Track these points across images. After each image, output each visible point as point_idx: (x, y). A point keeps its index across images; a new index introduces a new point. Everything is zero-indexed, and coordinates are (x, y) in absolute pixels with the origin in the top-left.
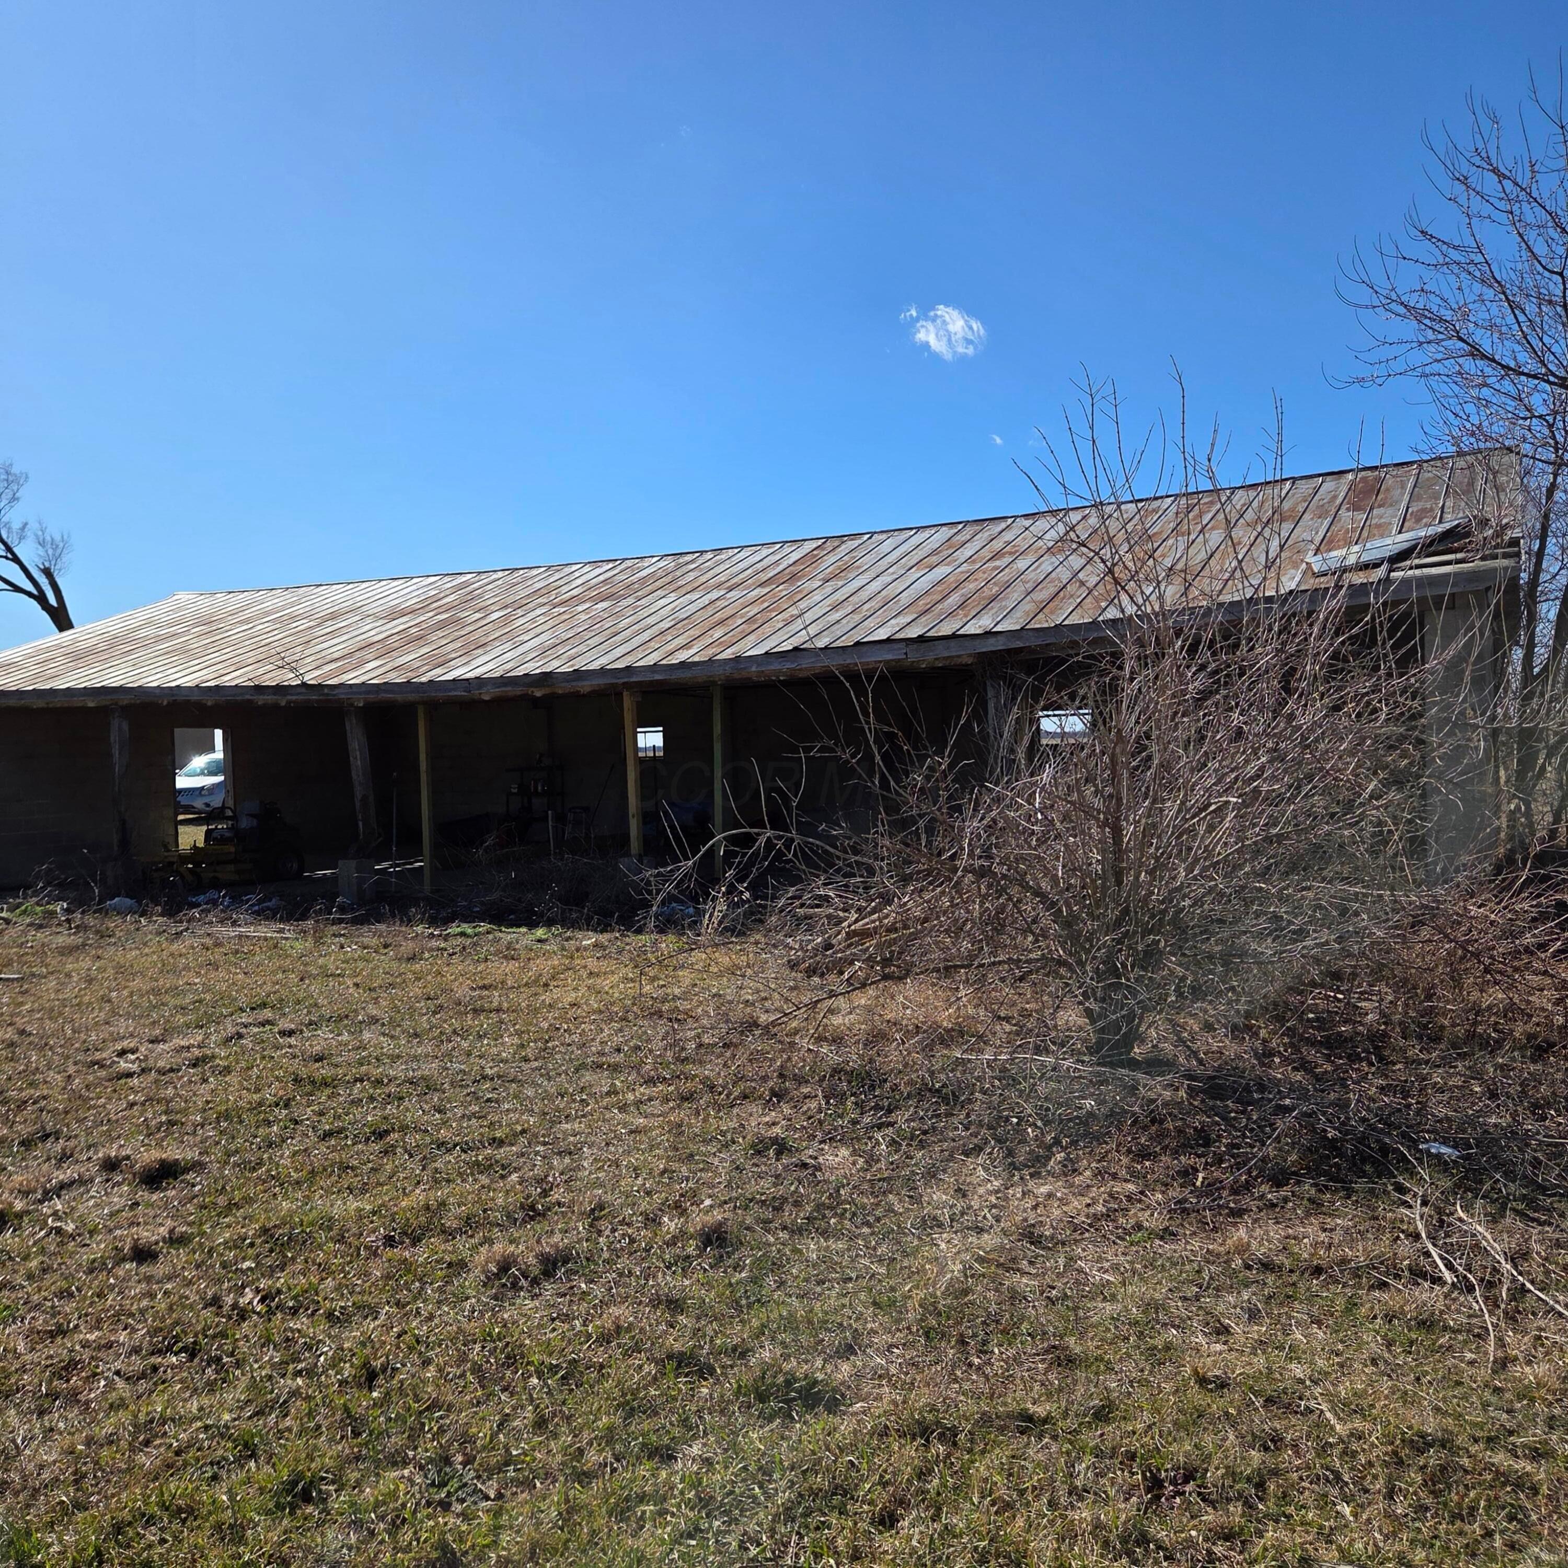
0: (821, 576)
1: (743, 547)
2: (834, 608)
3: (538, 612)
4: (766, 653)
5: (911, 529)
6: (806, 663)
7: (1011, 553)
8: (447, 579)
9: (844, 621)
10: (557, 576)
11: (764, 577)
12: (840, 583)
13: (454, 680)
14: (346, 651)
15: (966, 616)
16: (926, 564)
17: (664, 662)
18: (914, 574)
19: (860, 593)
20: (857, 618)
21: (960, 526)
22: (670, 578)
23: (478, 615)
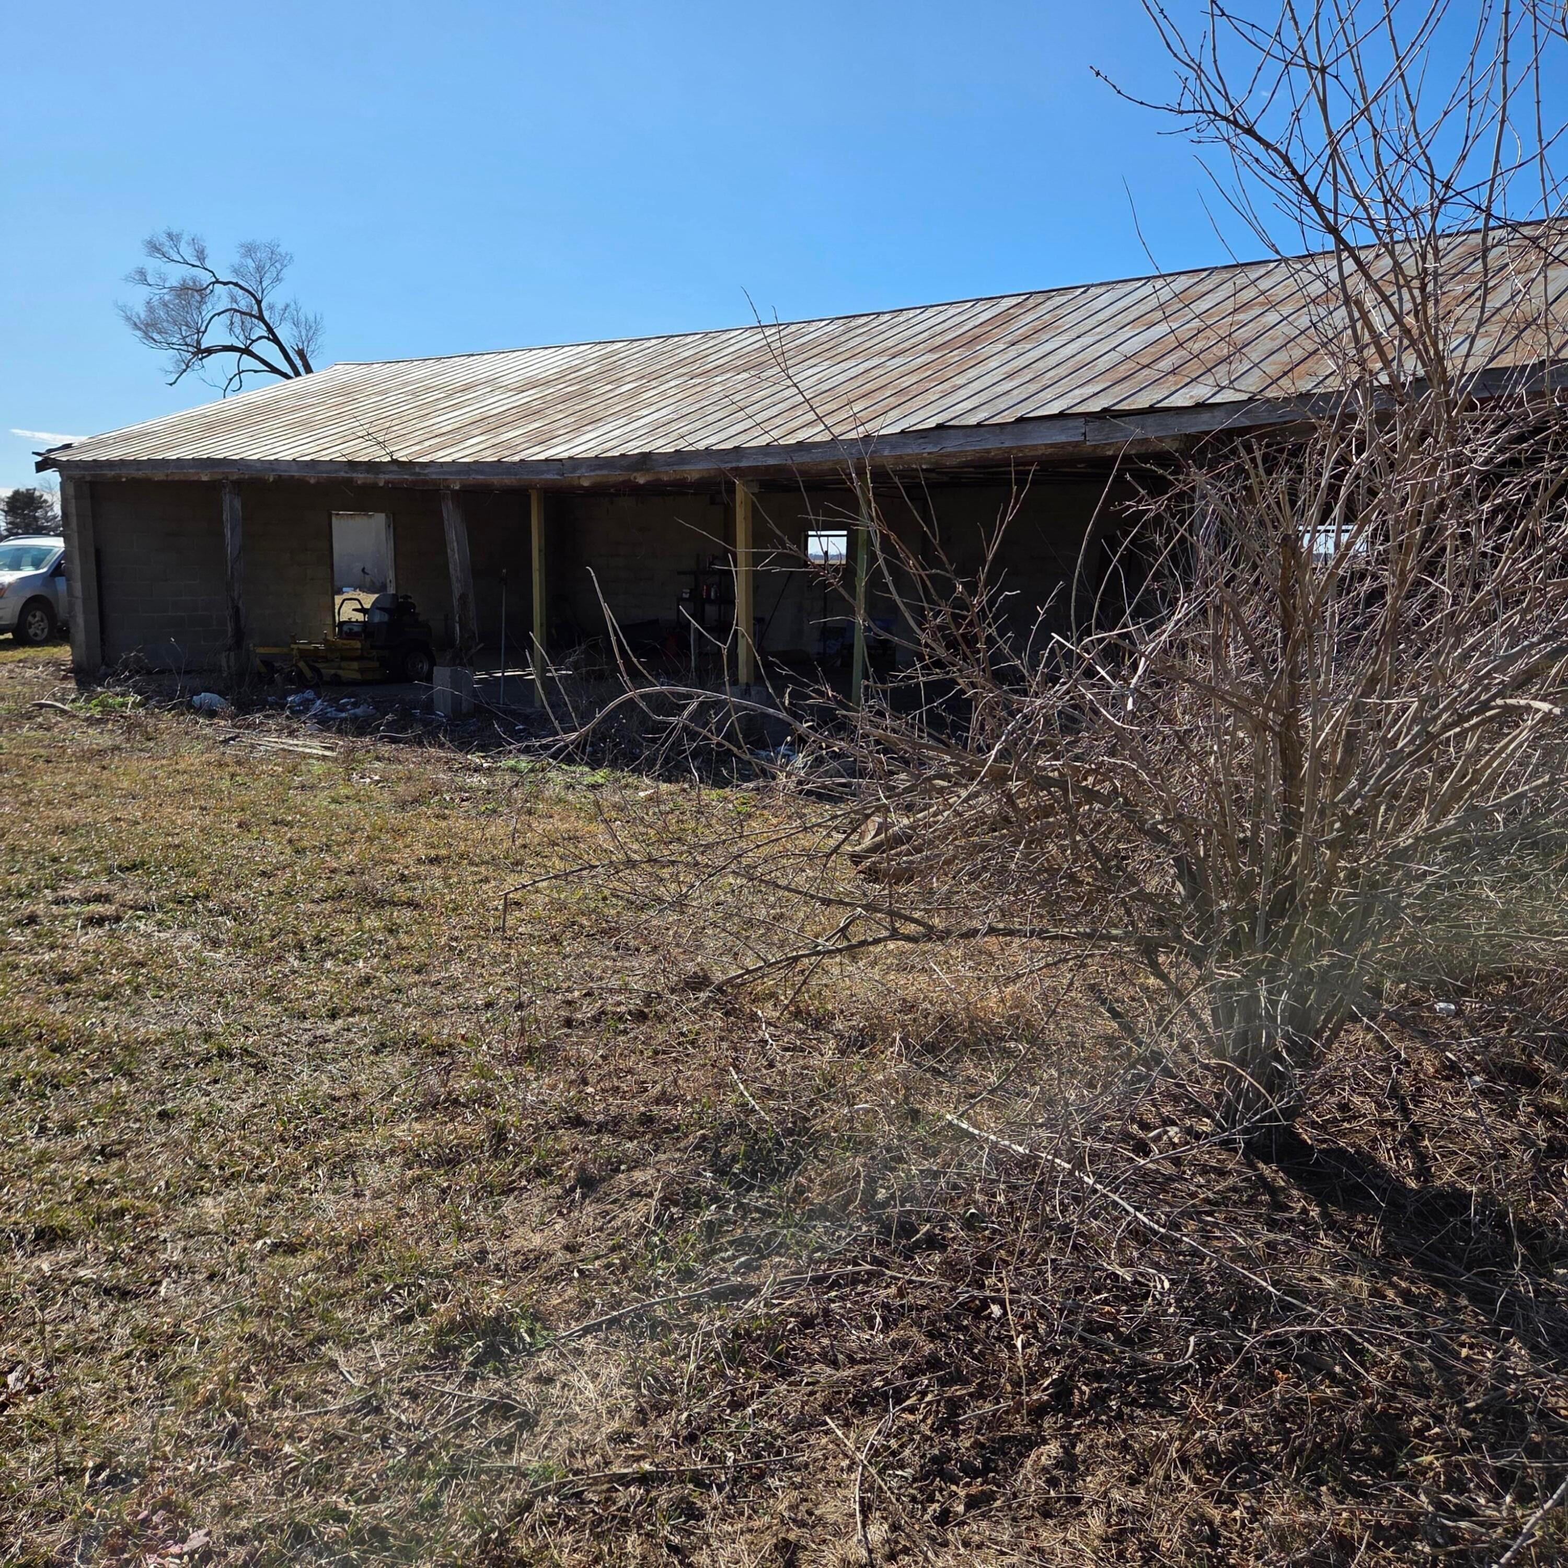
0: (1009, 338)
1: (927, 308)
2: (1009, 376)
3: (672, 383)
4: (903, 432)
5: (1140, 279)
6: (951, 445)
7: (1262, 304)
8: (598, 347)
9: (1015, 392)
10: (711, 343)
11: (939, 340)
12: (1029, 346)
13: (546, 460)
14: (457, 425)
15: (1176, 383)
16: (1143, 322)
17: (781, 442)
18: (1128, 332)
19: (1050, 357)
20: (1033, 388)
21: (1205, 274)
22: (832, 343)
23: (609, 387)
